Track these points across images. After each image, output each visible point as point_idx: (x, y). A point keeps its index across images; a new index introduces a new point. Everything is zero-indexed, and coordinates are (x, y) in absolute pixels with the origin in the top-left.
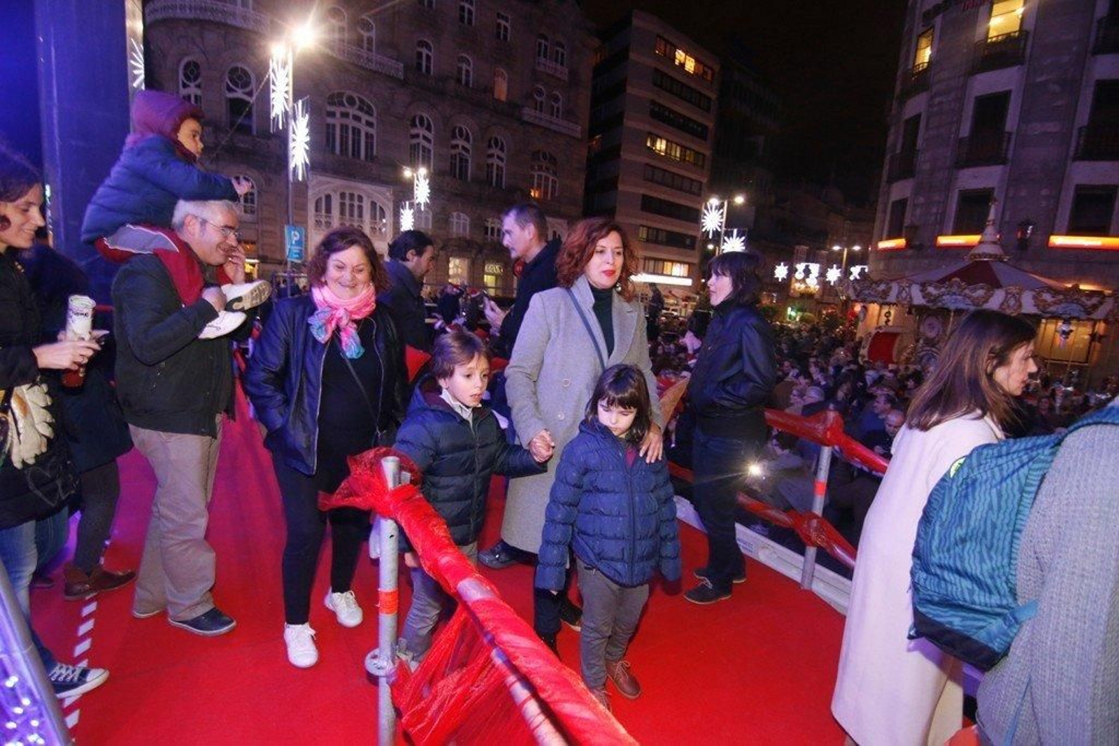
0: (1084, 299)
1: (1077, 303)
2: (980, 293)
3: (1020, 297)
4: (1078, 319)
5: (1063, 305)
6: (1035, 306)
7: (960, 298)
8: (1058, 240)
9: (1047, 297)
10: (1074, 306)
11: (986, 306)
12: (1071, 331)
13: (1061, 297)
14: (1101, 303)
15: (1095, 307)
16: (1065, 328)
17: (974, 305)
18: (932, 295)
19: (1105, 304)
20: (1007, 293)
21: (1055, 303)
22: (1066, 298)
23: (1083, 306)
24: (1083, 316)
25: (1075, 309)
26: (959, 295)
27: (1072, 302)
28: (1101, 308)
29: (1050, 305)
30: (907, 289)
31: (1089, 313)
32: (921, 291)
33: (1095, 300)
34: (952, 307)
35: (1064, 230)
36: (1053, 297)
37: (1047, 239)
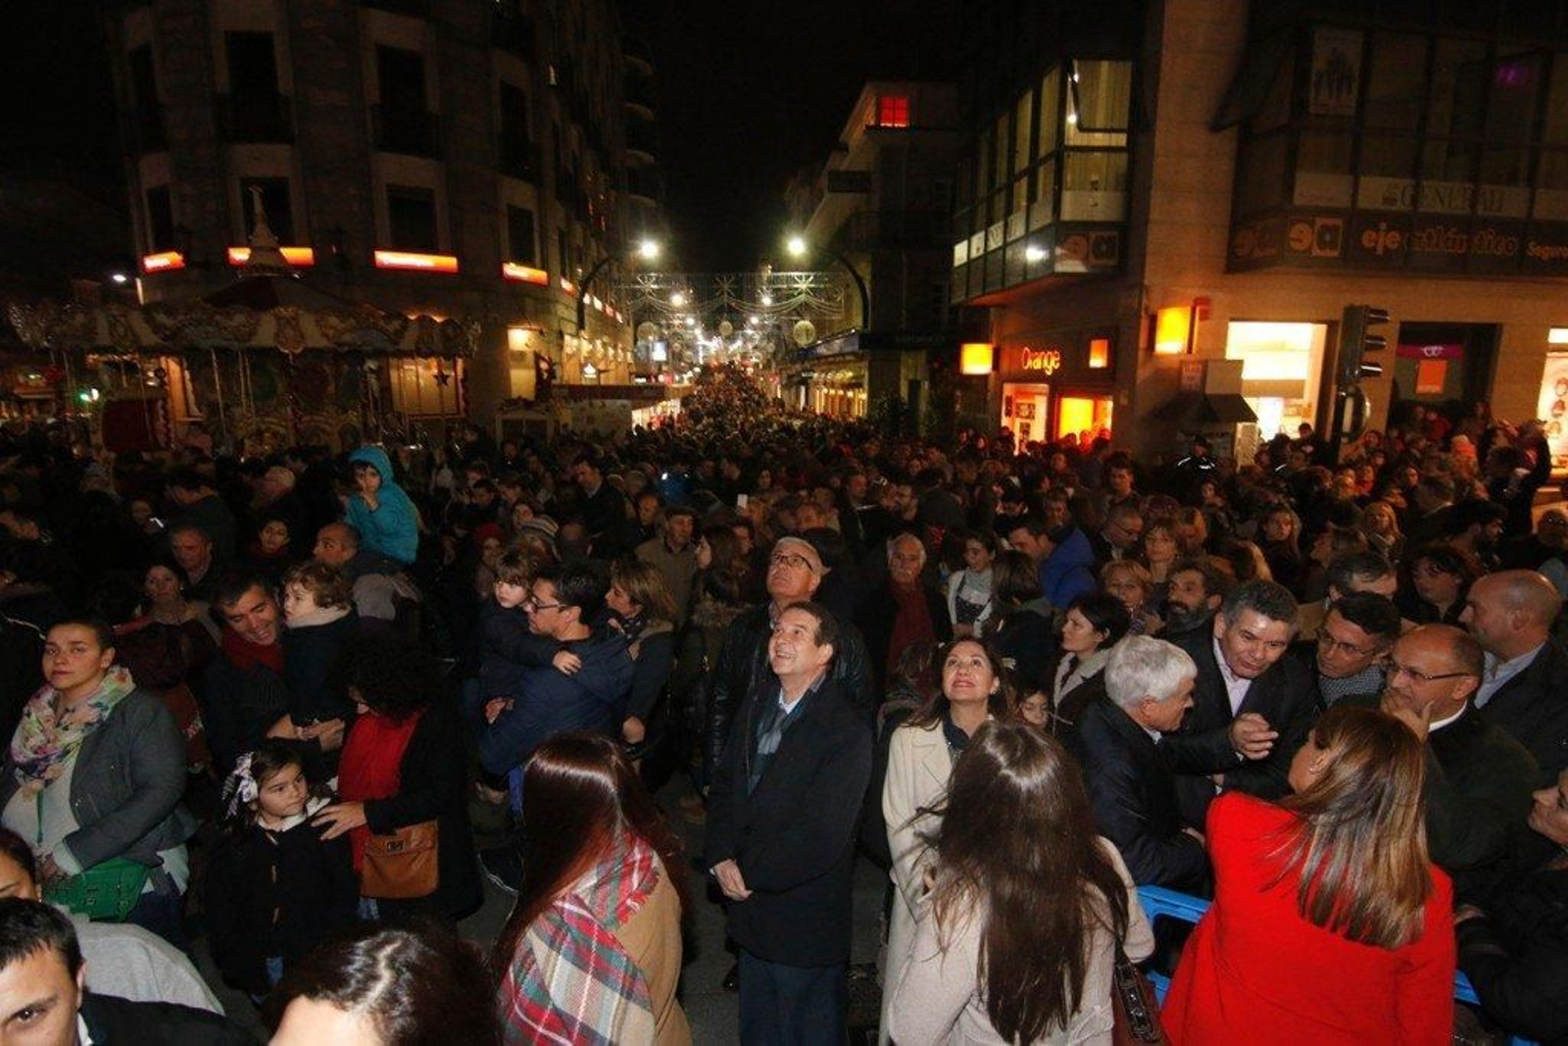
0: (382, 323)
1: (377, 329)
2: (239, 319)
3: (298, 323)
5: (358, 332)
6: (324, 336)
7: (211, 329)
8: (386, 258)
9: (333, 321)
10: (372, 333)
11: (254, 343)
13: (351, 321)
14: (404, 328)
15: (400, 333)
17: (237, 339)
18: (166, 328)
20: (278, 318)
21: (346, 330)
23: (381, 330)
24: (389, 347)
25: (376, 339)
26: (209, 324)
27: (368, 328)
28: (409, 335)
29: (342, 335)
30: (123, 320)
31: (396, 343)
32: (147, 322)
34: (205, 344)
36: (342, 321)
37: (373, 257)
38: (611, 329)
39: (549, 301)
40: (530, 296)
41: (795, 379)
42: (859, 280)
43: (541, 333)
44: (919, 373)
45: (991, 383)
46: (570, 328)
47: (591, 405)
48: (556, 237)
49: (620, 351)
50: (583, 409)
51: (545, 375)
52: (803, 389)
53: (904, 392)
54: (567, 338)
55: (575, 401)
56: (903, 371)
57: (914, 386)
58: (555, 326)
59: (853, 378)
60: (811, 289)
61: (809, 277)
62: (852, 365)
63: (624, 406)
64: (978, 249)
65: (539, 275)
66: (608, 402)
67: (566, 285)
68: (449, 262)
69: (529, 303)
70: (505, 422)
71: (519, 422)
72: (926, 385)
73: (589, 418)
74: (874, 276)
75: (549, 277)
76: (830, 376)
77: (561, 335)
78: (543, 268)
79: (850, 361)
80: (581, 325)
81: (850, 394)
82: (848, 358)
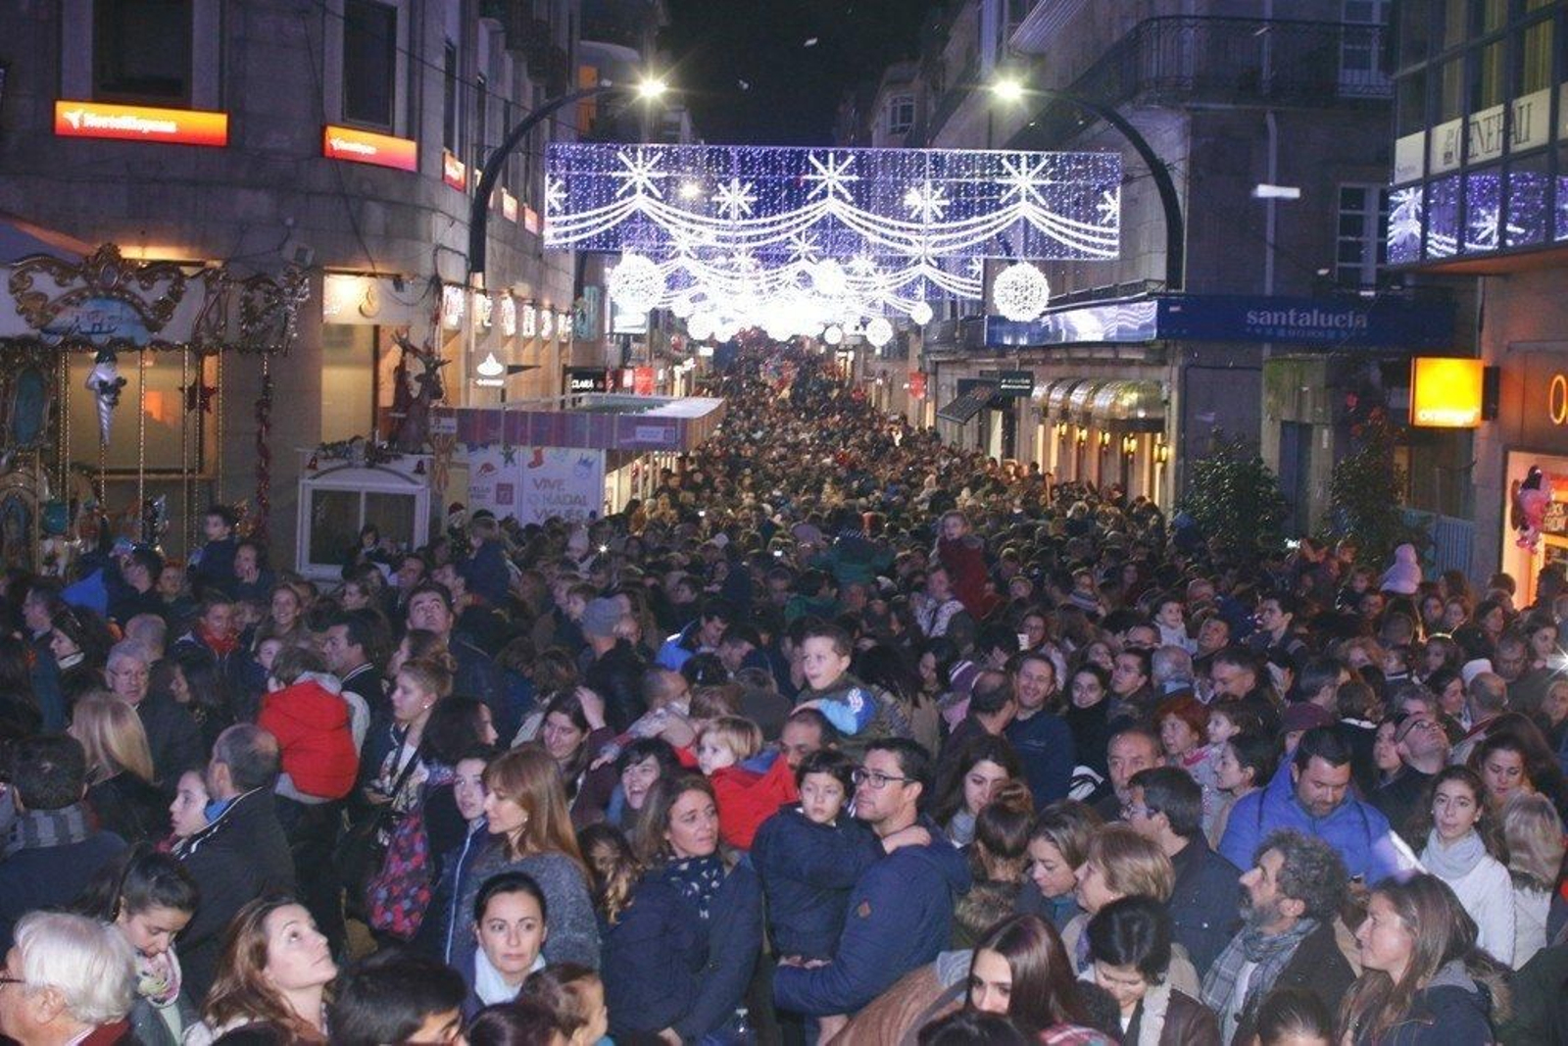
0: (134, 286)
1: (122, 300)
4: (130, 345)
5: (89, 306)
6: (20, 313)
8: (78, 116)
9: (44, 283)
10: (115, 308)
12: (121, 382)
13: (79, 283)
14: (176, 295)
15: (165, 308)
16: (104, 374)
19: (185, 297)
21: (68, 302)
22: (90, 287)
23: (137, 306)
24: (142, 336)
25: (118, 318)
27: (109, 297)
28: (179, 310)
29: (57, 310)
31: (153, 326)
33: (160, 290)
35: (87, 85)
36: (60, 284)
37: (52, 112)
38: (532, 264)
39: (418, 208)
40: (376, 200)
41: (981, 394)
42: (1160, 172)
43: (398, 281)
44: (1308, 409)
45: (1481, 449)
46: (454, 268)
47: (509, 458)
48: (440, 62)
49: (546, 315)
50: (488, 467)
51: (416, 389)
52: (998, 420)
53: (1270, 451)
54: (447, 291)
55: (472, 448)
56: (1268, 400)
57: (1296, 435)
58: (426, 269)
59: (1140, 404)
60: (1042, 189)
61: (1037, 160)
62: (1135, 371)
63: (585, 463)
64: (1448, 156)
65: (402, 149)
66: (548, 452)
67: (455, 170)
68: (212, 123)
69: (376, 214)
70: (318, 496)
71: (350, 497)
72: (1325, 438)
73: (500, 487)
74: (1194, 161)
75: (419, 150)
76: (1079, 397)
77: (437, 284)
78: (409, 137)
79: (1131, 362)
80: (476, 262)
81: (1131, 445)
82: (1125, 355)
